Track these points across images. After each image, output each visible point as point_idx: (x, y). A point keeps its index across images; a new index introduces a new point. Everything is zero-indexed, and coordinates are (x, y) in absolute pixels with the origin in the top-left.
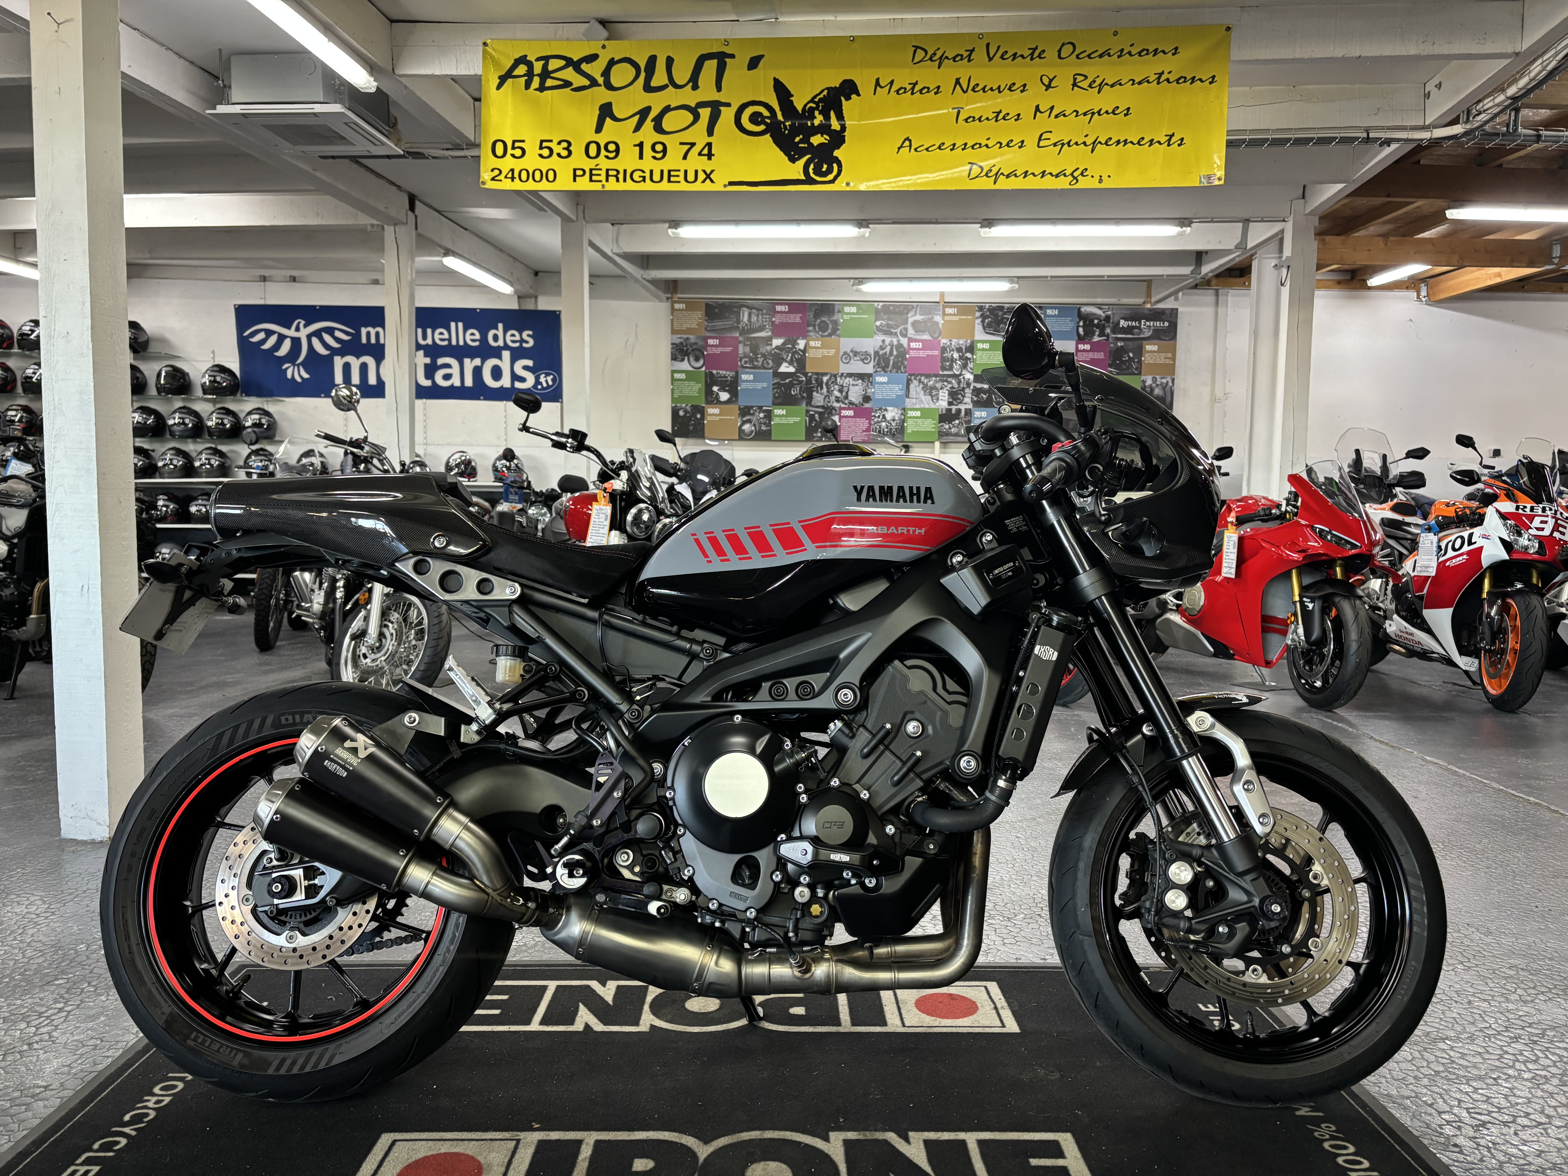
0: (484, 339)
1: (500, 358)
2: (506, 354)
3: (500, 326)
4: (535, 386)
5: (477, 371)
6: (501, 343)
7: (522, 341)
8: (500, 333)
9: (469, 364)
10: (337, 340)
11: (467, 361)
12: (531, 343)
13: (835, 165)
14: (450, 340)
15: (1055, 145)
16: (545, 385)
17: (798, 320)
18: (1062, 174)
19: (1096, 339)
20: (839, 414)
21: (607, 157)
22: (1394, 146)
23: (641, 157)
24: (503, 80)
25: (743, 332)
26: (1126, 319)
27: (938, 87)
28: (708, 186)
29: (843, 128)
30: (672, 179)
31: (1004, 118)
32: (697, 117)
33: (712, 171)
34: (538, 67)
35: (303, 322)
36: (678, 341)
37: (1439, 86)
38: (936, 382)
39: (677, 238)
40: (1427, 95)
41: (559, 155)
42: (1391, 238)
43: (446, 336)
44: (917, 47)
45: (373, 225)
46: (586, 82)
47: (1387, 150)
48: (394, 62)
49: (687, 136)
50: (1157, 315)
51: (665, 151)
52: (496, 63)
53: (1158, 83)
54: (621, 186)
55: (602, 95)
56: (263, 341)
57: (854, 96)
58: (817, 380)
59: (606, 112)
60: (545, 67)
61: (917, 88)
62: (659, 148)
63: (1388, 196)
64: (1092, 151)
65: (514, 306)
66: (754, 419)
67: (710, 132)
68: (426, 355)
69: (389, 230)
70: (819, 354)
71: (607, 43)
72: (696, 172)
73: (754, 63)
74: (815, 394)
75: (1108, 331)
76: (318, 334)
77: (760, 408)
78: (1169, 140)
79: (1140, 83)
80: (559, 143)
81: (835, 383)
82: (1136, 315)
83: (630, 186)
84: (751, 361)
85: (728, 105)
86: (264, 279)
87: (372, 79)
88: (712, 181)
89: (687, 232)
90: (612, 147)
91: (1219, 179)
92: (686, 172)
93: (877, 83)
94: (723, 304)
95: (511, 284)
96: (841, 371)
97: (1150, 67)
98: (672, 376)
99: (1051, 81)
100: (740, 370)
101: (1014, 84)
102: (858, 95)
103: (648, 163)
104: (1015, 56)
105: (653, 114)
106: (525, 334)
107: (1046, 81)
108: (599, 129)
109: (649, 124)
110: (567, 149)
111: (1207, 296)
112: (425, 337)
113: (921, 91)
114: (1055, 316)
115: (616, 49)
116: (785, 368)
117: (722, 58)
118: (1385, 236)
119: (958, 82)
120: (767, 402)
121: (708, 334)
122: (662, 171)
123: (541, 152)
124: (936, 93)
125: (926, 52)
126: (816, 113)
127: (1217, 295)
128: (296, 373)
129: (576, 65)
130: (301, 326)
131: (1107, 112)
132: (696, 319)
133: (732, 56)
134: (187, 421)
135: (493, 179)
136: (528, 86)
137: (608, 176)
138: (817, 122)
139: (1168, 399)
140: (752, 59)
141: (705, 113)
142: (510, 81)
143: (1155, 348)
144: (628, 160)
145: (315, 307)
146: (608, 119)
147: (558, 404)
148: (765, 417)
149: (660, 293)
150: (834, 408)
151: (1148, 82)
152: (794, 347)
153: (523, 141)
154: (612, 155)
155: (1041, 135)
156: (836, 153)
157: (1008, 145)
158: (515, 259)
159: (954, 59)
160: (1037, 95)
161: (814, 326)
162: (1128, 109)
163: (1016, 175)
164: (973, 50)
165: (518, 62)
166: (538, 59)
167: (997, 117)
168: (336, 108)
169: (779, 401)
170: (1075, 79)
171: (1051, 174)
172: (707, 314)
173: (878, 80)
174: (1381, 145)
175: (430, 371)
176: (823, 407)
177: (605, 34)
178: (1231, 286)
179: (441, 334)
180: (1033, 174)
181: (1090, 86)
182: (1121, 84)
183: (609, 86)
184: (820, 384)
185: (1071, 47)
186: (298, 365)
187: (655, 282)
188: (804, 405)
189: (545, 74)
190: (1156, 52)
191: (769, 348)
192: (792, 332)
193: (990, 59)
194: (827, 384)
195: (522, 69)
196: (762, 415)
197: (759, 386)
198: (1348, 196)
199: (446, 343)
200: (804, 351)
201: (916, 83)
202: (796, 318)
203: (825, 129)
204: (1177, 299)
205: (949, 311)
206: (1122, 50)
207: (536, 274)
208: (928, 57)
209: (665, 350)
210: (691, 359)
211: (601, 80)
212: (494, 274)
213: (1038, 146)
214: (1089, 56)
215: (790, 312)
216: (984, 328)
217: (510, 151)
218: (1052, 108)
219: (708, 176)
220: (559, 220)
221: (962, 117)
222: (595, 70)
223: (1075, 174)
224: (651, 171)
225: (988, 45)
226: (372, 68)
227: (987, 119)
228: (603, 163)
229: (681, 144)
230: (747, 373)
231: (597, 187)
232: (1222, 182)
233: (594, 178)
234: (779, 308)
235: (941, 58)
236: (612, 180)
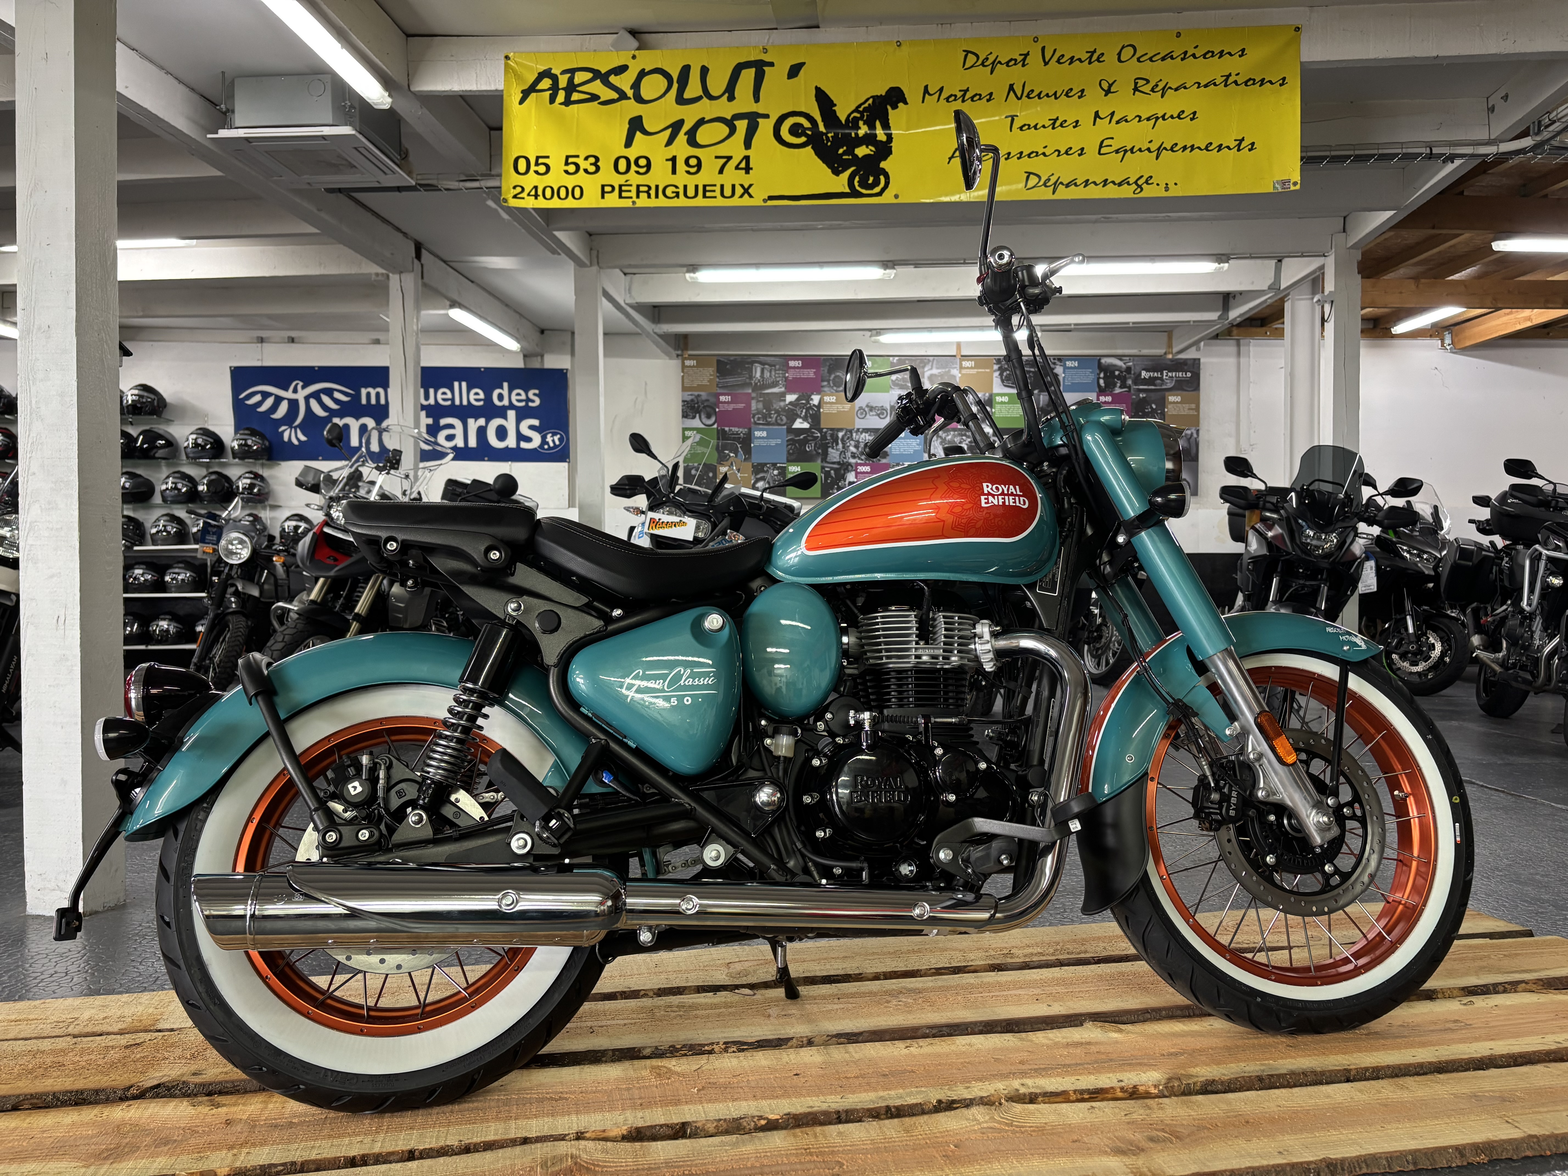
0: (488, 399)
1: (505, 417)
2: (511, 414)
3: (505, 385)
4: (541, 446)
5: (482, 432)
6: (506, 402)
7: (528, 400)
8: (505, 392)
9: (473, 425)
10: (336, 401)
11: (471, 421)
12: (537, 401)
13: (882, 178)
14: (453, 400)
15: (1117, 152)
16: (551, 445)
17: (812, 375)
18: (1125, 182)
19: (1117, 390)
20: (856, 470)
21: (637, 172)
22: (1458, 162)
23: (674, 172)
24: (526, 94)
25: (756, 388)
26: (1147, 370)
27: (991, 94)
28: (746, 201)
29: (890, 137)
30: (708, 194)
31: (1061, 125)
32: (733, 130)
33: (751, 186)
34: (563, 81)
35: (301, 384)
36: (689, 398)
37: (1505, 98)
38: (954, 436)
39: (695, 284)
40: (1491, 109)
41: (586, 171)
42: (1423, 281)
43: (449, 396)
44: (968, 52)
45: (377, 274)
46: (615, 96)
47: (1450, 167)
48: (410, 77)
49: (723, 150)
50: (1178, 365)
51: (699, 165)
52: (519, 77)
53: (1226, 85)
54: (653, 203)
55: (631, 108)
56: (260, 404)
57: (901, 105)
58: (832, 435)
59: (636, 125)
60: (571, 80)
61: (968, 95)
62: (693, 162)
63: (1433, 228)
64: (1157, 158)
65: (519, 363)
66: (768, 476)
67: (748, 144)
68: (428, 416)
69: (394, 279)
70: (834, 409)
71: (637, 53)
72: (733, 186)
73: (794, 71)
74: (830, 450)
75: (1129, 382)
76: (316, 395)
77: (774, 465)
78: (1239, 145)
79: (1206, 86)
80: (586, 158)
81: (851, 438)
82: (1157, 365)
83: (662, 202)
84: (765, 417)
85: (766, 116)
86: (262, 340)
87: (386, 94)
88: (751, 196)
89: (705, 276)
90: (643, 162)
91: (1295, 184)
92: (722, 186)
93: (926, 91)
94: (735, 360)
95: (518, 340)
96: (857, 427)
97: (1216, 69)
98: (684, 434)
99: (1110, 86)
100: (753, 426)
101: (1071, 89)
102: (906, 103)
103: (682, 178)
104: (1072, 60)
105: (686, 127)
106: (531, 394)
107: (1105, 86)
108: (629, 143)
109: (682, 138)
110: (595, 164)
111: (1228, 347)
112: (427, 397)
113: (972, 98)
114: (1075, 368)
115: (647, 60)
116: (799, 424)
117: (760, 67)
118: (1416, 278)
119: (1011, 88)
120: (781, 458)
121: (719, 391)
122: (697, 187)
123: (566, 168)
124: (988, 100)
125: (978, 57)
126: (861, 123)
127: (1238, 345)
128: (293, 436)
129: (603, 77)
130: (299, 387)
131: (1172, 117)
132: (707, 375)
133: (771, 64)
134: (180, 486)
135: (515, 197)
136: (552, 100)
137: (638, 192)
138: (861, 133)
139: (1194, 451)
140: (792, 66)
141: (742, 126)
142: (533, 95)
143: (1179, 399)
144: (660, 175)
145: (313, 367)
146: (638, 134)
147: (565, 465)
148: (779, 474)
149: (671, 350)
150: (850, 464)
151: (1215, 84)
152: (808, 402)
153: (548, 157)
154: (643, 170)
155: (1102, 142)
156: (883, 165)
157: (1066, 153)
158: (521, 315)
159: (1007, 64)
160: (1096, 101)
161: (828, 381)
162: (1195, 113)
163: (1076, 185)
164: (1028, 54)
165: (542, 76)
166: (564, 72)
167: (1054, 124)
168: (346, 130)
169: (793, 457)
170: (1136, 84)
171: (1113, 182)
172: (718, 371)
173: (926, 87)
174: (1444, 162)
175: (433, 430)
176: (838, 463)
177: (635, 44)
178: (1252, 336)
179: (444, 393)
180: (1095, 183)
181: (1153, 90)
182: (1185, 88)
183: (639, 99)
184: (835, 440)
185: (1131, 50)
186: (295, 428)
187: (665, 337)
188: (819, 461)
189: (571, 87)
190: (1221, 54)
191: (782, 404)
192: (805, 388)
193: (1046, 64)
194: (842, 440)
195: (546, 83)
196: (776, 472)
197: (773, 442)
198: (1392, 228)
199: (449, 403)
200: (819, 406)
201: (968, 90)
202: (810, 373)
203: (870, 139)
204: (1198, 349)
205: (966, 364)
206: (1186, 53)
207: (542, 332)
208: (980, 62)
209: (676, 408)
210: (703, 416)
211: (630, 93)
212: (500, 329)
213: (1099, 153)
214: (1151, 59)
215: (803, 367)
216: (1003, 381)
217: (533, 168)
218: (1113, 114)
219: (746, 191)
220: (571, 265)
221: (1018, 123)
222: (624, 82)
223: (1140, 182)
224: (685, 187)
225: (1043, 49)
226: (387, 82)
227: (1044, 126)
228: (634, 178)
229: (717, 157)
230: (760, 430)
231: (627, 203)
232: (1298, 187)
233: (624, 194)
234: (792, 363)
235: (993, 63)
236: (643, 196)
